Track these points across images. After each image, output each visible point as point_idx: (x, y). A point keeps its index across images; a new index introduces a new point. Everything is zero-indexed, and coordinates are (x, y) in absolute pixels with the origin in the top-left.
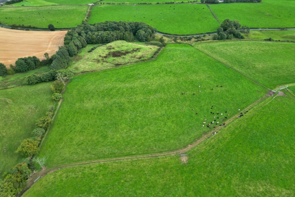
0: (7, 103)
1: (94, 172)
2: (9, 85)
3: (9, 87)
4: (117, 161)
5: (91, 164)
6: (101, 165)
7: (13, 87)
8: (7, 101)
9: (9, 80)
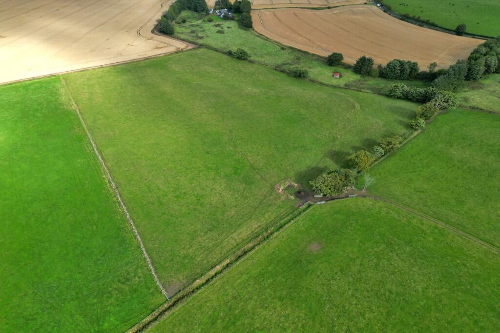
0: (354, 107)
1: (424, 229)
2: (364, 89)
3: (363, 90)
4: (464, 237)
5: (425, 219)
6: (438, 228)
7: (368, 93)
8: (356, 105)
9: (367, 83)
